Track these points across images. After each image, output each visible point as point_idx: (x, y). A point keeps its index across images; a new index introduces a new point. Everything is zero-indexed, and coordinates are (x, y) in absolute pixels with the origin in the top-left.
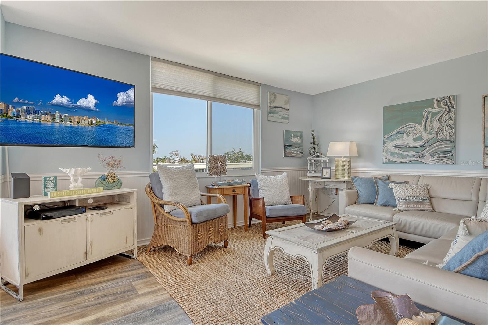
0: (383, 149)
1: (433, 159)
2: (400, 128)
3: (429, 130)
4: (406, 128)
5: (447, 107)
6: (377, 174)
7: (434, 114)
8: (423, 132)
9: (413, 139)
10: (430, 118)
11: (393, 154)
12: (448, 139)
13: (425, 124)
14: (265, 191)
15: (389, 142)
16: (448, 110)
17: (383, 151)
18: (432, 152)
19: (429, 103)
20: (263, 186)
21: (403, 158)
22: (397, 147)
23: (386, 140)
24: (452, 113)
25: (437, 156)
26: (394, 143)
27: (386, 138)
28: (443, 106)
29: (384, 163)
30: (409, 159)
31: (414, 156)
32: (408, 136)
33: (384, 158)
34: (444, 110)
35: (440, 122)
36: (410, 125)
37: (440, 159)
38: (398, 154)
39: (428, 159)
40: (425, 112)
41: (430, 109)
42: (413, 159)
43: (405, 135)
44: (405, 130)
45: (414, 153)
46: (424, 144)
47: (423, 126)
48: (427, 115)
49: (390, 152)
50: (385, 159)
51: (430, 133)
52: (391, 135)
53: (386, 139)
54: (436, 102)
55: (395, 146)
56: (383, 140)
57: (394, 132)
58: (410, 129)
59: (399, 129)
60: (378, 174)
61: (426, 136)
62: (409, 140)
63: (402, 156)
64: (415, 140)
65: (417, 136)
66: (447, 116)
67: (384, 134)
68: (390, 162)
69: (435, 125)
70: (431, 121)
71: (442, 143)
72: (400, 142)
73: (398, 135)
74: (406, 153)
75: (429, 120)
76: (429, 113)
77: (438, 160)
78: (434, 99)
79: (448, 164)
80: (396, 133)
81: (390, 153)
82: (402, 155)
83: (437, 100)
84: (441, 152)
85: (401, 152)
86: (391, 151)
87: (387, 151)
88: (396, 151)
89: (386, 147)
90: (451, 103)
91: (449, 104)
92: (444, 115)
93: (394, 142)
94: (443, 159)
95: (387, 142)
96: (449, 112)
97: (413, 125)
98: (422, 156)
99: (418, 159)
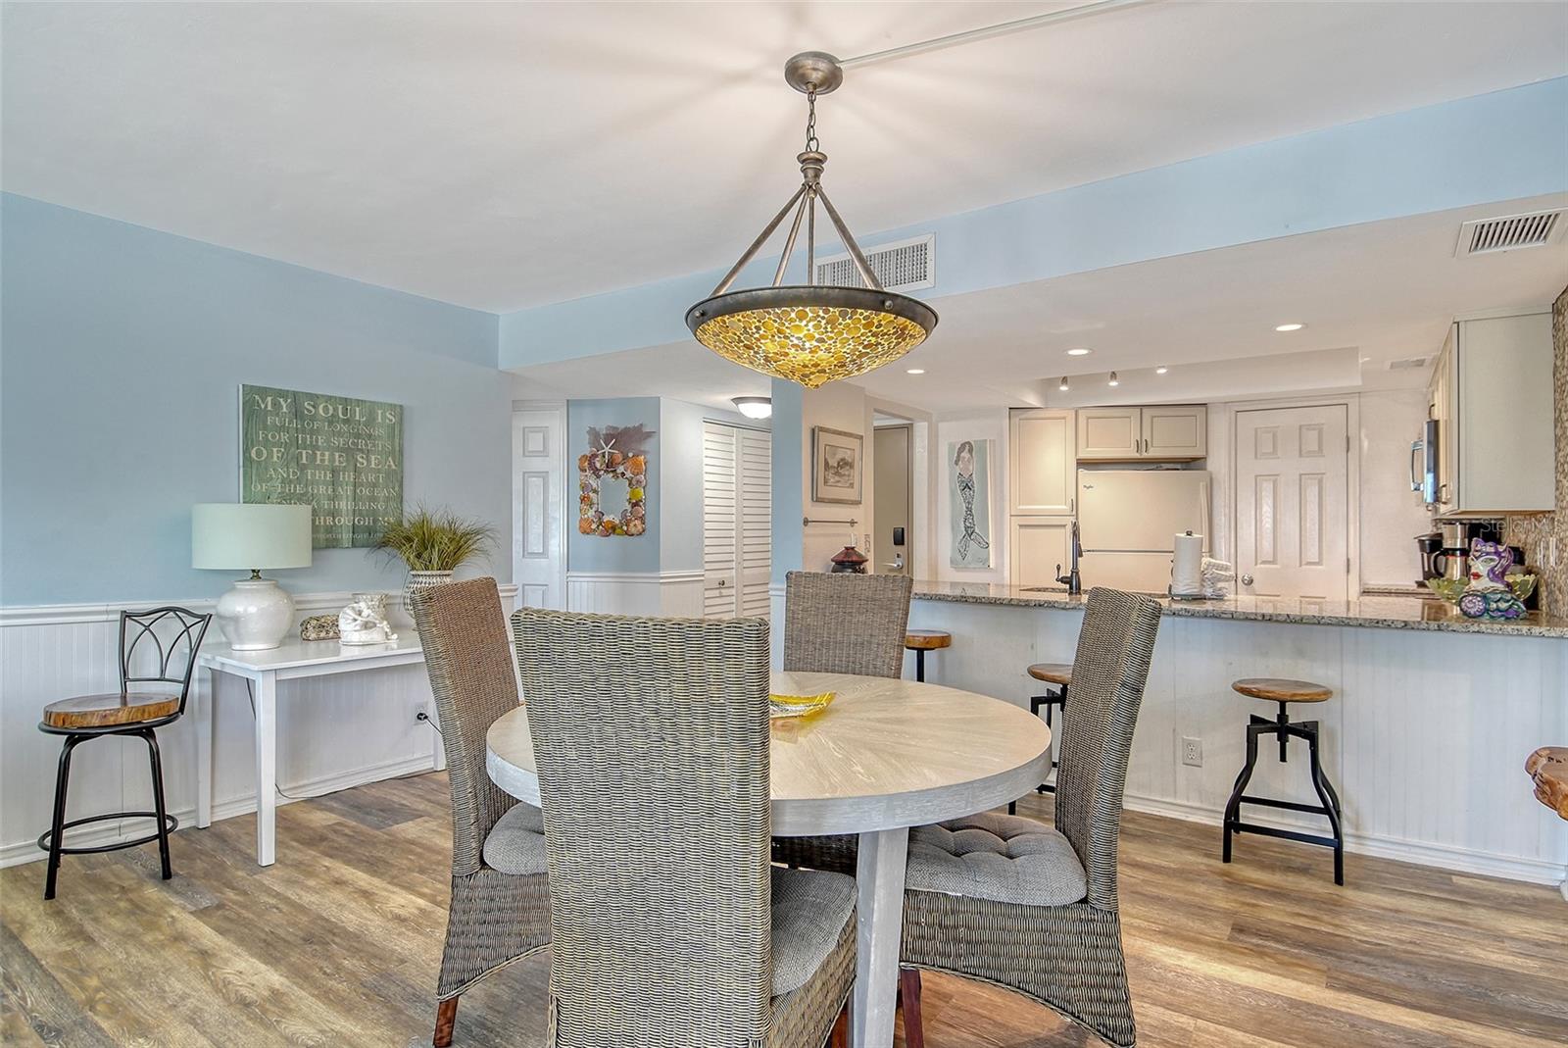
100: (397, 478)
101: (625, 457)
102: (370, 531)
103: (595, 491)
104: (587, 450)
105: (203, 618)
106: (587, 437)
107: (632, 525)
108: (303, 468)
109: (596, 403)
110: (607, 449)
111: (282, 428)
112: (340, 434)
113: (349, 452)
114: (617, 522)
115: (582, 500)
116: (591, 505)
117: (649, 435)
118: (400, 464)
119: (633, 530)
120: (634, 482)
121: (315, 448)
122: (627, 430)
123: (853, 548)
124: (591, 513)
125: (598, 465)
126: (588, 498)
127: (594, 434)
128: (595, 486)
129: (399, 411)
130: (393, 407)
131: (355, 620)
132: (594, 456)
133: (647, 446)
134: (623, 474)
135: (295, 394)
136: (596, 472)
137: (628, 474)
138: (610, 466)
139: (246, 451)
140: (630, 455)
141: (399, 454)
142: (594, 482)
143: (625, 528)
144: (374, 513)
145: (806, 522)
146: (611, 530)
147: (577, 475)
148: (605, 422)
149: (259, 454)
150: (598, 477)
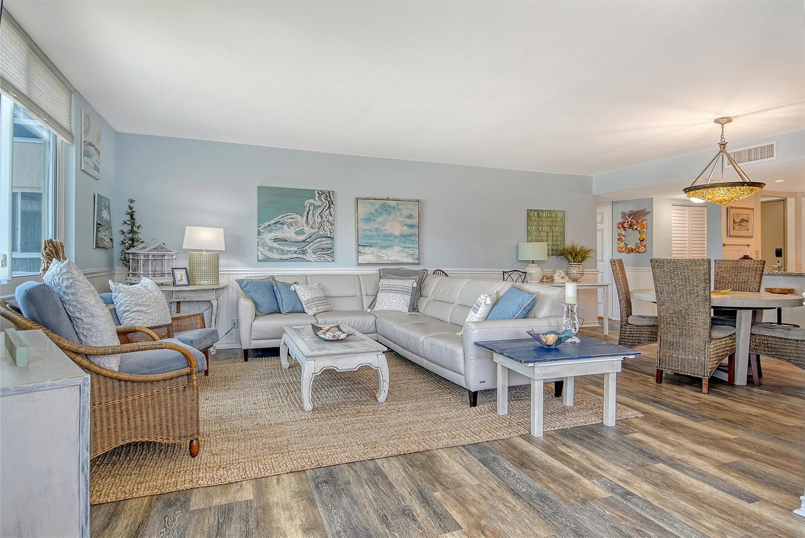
0: (258, 242)
1: (315, 256)
2: (280, 217)
3: (311, 224)
4: (287, 219)
5: (327, 202)
6: (248, 275)
7: (316, 207)
8: (305, 225)
9: (295, 233)
10: (312, 211)
11: (271, 249)
12: (329, 235)
13: (307, 217)
14: (142, 314)
15: (265, 233)
16: (328, 205)
17: (258, 245)
18: (314, 248)
19: (310, 194)
20: (136, 305)
21: (283, 254)
22: (276, 240)
23: (262, 231)
24: (332, 209)
25: (319, 253)
26: (272, 235)
27: (262, 227)
28: (323, 200)
29: (259, 261)
30: (290, 256)
31: (295, 252)
32: (289, 227)
33: (259, 253)
34: (325, 204)
35: (322, 217)
36: (291, 215)
37: (322, 256)
38: (277, 249)
39: (310, 256)
40: (307, 203)
41: (312, 201)
42: (295, 256)
43: (285, 226)
44: (286, 221)
45: (296, 249)
46: (307, 239)
47: (305, 218)
48: (309, 207)
49: (267, 246)
50: (260, 255)
51: (312, 228)
52: (269, 225)
53: (263, 229)
54: (317, 195)
55: (274, 239)
56: (258, 230)
57: (273, 222)
58: (291, 220)
59: (278, 218)
60: (250, 275)
61: (308, 230)
62: (289, 233)
63: (282, 252)
64: (297, 233)
65: (299, 229)
66: (328, 211)
67: (260, 221)
68: (267, 259)
69: (316, 219)
70: (313, 214)
71: (324, 239)
72: (280, 235)
73: (278, 226)
74: (287, 248)
75: (311, 213)
76: (311, 204)
77: (320, 257)
78: (315, 190)
79: (329, 261)
80: (275, 223)
81: (267, 248)
82: (282, 250)
83: (318, 193)
84: (323, 249)
85: (282, 247)
86: (269, 245)
87: (263, 245)
88: (275, 245)
89: (262, 239)
90: (330, 198)
91: (329, 199)
92: (325, 210)
93: (273, 233)
94: (325, 256)
95: (263, 232)
96: (329, 207)
97: (295, 216)
98: (304, 252)
99: (300, 256)
100: (563, 234)
101: (638, 222)
102: (556, 250)
103: (624, 236)
104: (621, 220)
105: (525, 273)
106: (621, 215)
107: (640, 248)
108: (540, 232)
109: (625, 202)
110: (629, 220)
111: (535, 221)
112: (549, 221)
113: (551, 226)
114: (634, 247)
115: (619, 239)
116: (622, 241)
117: (648, 213)
118: (564, 229)
119: (641, 250)
120: (641, 232)
121: (543, 226)
122: (638, 212)
123: (747, 256)
124: (622, 244)
125: (625, 226)
126: (621, 239)
127: (624, 214)
128: (624, 234)
129: (563, 212)
130: (562, 211)
131: (559, 276)
132: (624, 222)
133: (647, 217)
134: (636, 229)
135: (538, 210)
136: (624, 228)
137: (639, 229)
138: (631, 226)
139: (527, 228)
140: (640, 221)
141: (563, 226)
142: (623, 233)
143: (637, 250)
144: (557, 245)
145: (724, 245)
146: (631, 251)
147: (616, 231)
148: (628, 209)
149: (530, 228)
150: (625, 230)
